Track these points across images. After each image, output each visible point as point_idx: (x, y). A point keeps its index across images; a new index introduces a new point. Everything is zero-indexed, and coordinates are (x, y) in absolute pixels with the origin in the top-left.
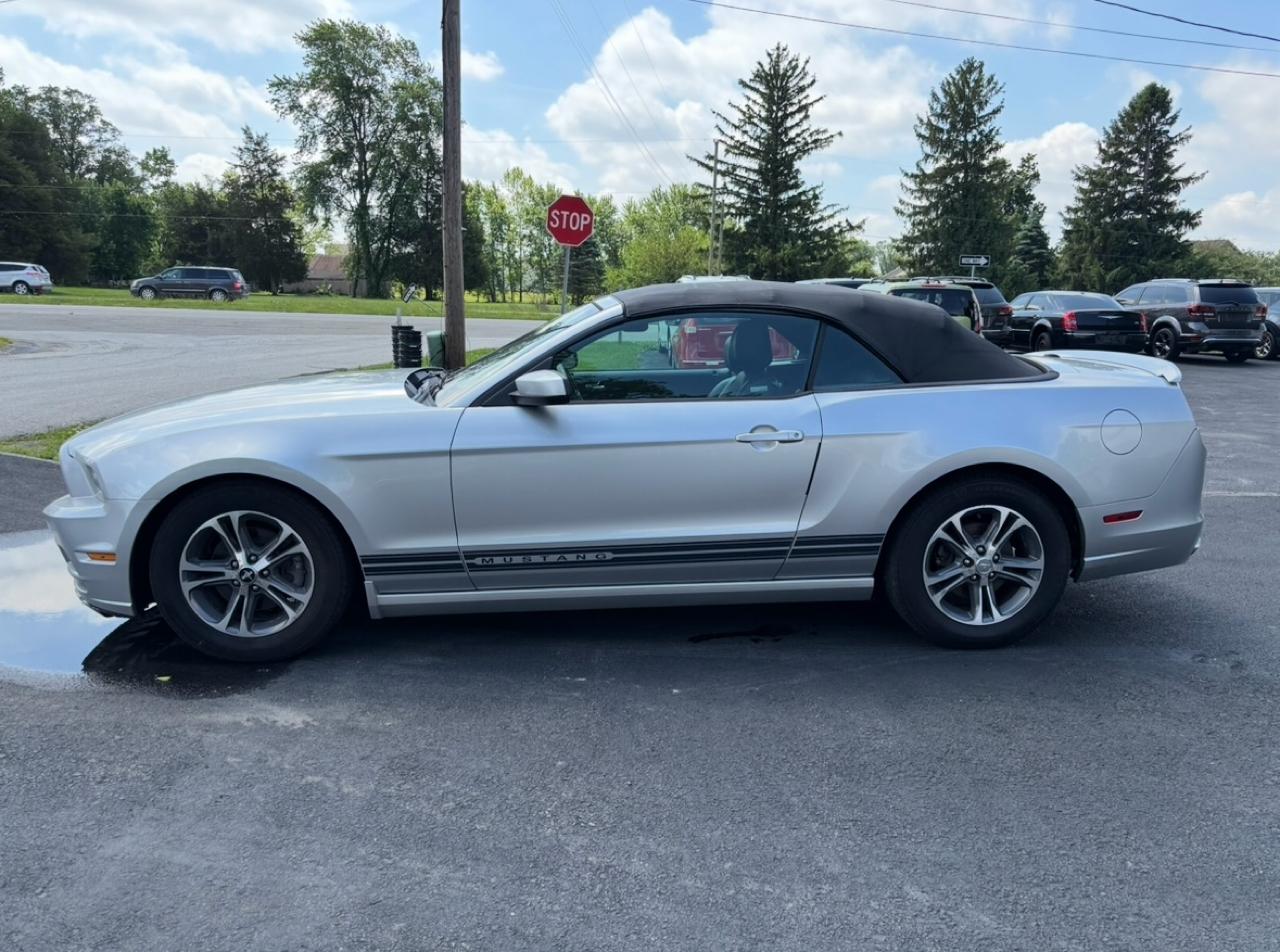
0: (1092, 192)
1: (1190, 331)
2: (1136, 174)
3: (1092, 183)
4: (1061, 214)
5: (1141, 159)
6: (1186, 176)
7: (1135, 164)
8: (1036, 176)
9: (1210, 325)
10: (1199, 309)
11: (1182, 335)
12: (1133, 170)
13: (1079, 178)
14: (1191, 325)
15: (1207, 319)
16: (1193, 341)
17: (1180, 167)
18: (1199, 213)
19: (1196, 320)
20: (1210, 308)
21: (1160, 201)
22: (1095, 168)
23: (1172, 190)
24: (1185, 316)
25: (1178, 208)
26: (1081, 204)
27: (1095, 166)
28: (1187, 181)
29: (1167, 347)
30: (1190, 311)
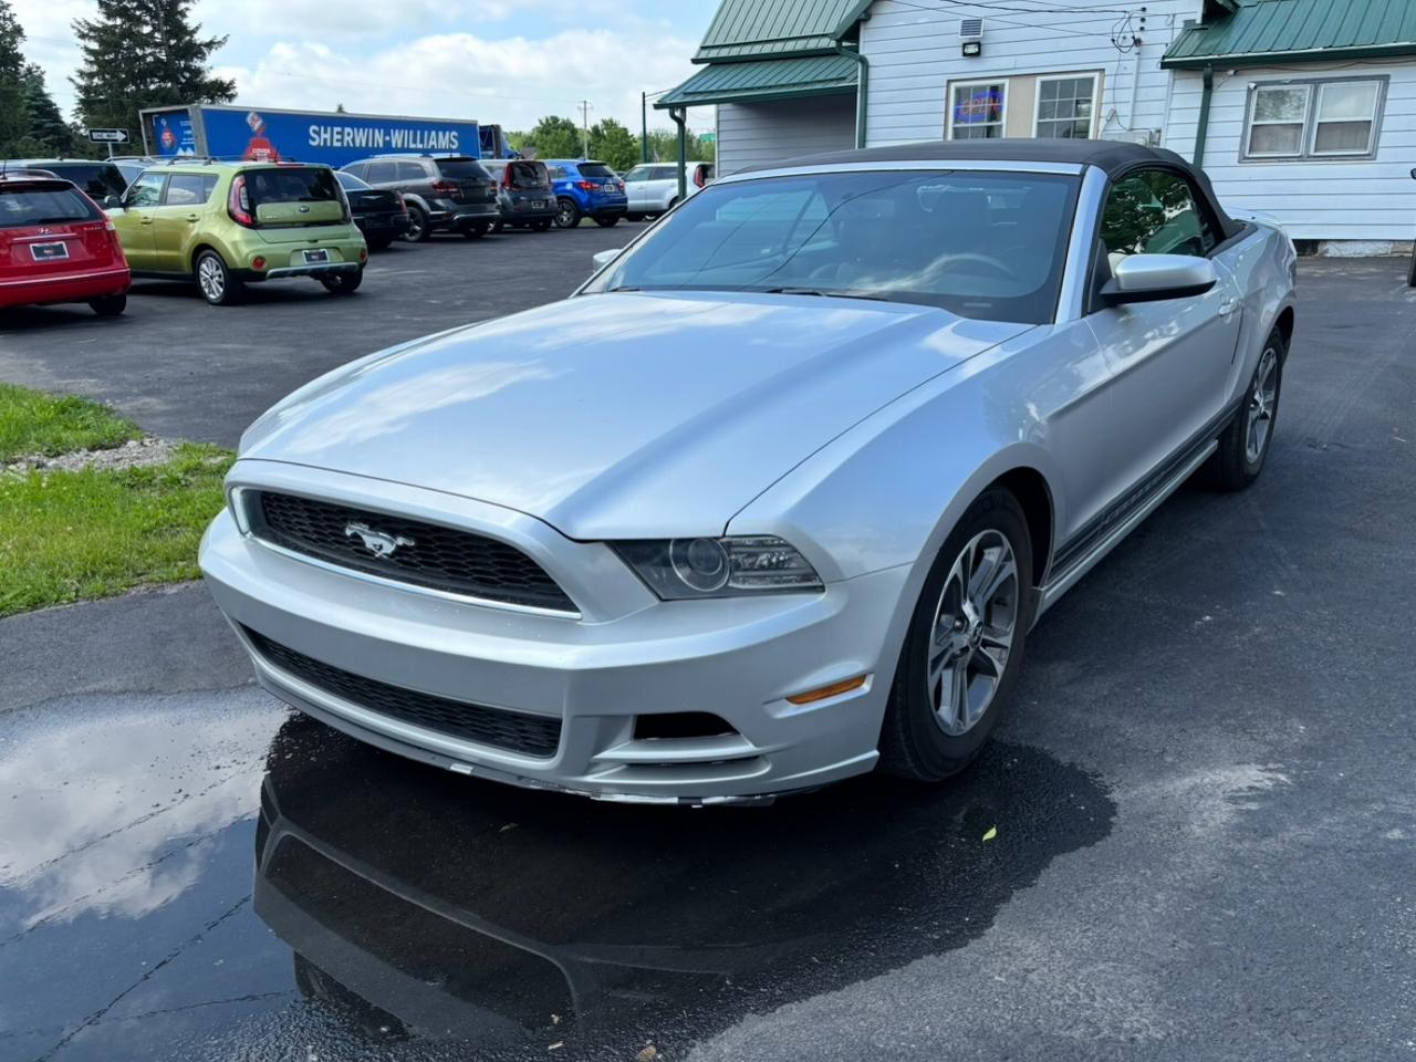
0: (106, 53)
1: (439, 208)
2: (151, 35)
3: (101, 42)
4: (71, 80)
5: (152, 18)
6: (207, 40)
7: (146, 23)
8: (18, 31)
9: (457, 201)
10: (441, 185)
11: (432, 213)
12: (146, 29)
13: (83, 36)
14: (439, 202)
15: (453, 196)
16: (445, 219)
17: (197, 28)
18: (232, 83)
19: (442, 197)
20: (453, 183)
21: (187, 68)
22: (100, 26)
23: (195, 55)
24: (428, 193)
25: (210, 76)
26: (95, 68)
27: (98, 22)
28: (210, 45)
29: (418, 228)
30: (435, 187)
